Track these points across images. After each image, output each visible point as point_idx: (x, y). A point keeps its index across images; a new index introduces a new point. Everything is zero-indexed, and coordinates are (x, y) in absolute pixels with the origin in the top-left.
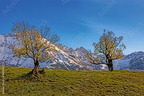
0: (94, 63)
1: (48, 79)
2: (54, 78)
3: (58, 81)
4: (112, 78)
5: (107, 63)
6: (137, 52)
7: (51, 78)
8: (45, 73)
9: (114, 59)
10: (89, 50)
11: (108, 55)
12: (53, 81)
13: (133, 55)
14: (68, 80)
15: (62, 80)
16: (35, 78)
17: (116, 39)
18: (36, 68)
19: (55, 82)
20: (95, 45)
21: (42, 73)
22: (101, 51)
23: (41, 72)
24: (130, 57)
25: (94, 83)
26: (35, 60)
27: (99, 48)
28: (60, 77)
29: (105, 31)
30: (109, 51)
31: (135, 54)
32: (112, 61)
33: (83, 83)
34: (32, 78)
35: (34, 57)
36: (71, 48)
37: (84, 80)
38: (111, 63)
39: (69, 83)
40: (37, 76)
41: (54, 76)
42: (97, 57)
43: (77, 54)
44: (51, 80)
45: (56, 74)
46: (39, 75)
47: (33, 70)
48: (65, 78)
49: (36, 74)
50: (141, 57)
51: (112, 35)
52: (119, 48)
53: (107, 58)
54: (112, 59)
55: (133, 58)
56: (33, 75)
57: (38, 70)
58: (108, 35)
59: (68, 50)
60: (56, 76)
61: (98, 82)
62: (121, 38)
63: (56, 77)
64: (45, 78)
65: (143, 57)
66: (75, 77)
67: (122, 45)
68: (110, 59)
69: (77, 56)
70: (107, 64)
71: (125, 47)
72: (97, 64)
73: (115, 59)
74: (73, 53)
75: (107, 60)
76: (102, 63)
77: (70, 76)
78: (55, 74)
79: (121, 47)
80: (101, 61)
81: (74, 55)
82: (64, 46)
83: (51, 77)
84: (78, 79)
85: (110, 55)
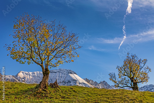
0: (118, 86)
1: (62, 94)
2: (70, 94)
3: (75, 97)
4: (151, 96)
5: (132, 86)
6: (149, 85)
7: (66, 94)
8: (57, 87)
9: (139, 82)
10: (113, 73)
11: (133, 78)
12: (68, 98)
13: (145, 87)
14: (89, 96)
15: (81, 96)
16: (43, 93)
17: (141, 61)
18: (46, 80)
19: (70, 98)
20: (119, 68)
21: (54, 87)
22: (125, 74)
23: (52, 86)
24: (143, 89)
25: (129, 101)
26: (43, 68)
27: (123, 71)
28: (79, 93)
29: (128, 54)
30: (134, 73)
31: (147, 87)
32: (137, 84)
33: (112, 100)
34: (38, 93)
35: (42, 64)
36: (96, 82)
37: (113, 97)
38: (136, 86)
39: (90, 100)
40: (45, 91)
41: (70, 91)
42: (121, 80)
43: (100, 86)
44: (65, 96)
45: (74, 89)
46: (49, 89)
47: (41, 83)
48: (85, 94)
49: (45, 87)
50: (152, 89)
51: (136, 58)
52: (144, 71)
53: (132, 81)
54: (137, 82)
55: (145, 89)
56: (41, 90)
57: (48, 82)
58: (132, 58)
59: (93, 84)
60: (74, 91)
61: (135, 99)
62: (145, 61)
63: (73, 93)
64: (57, 94)
65: (153, 89)
66: (99, 93)
67: (147, 67)
68: (134, 82)
69: (101, 88)
70: (132, 88)
71: (150, 70)
72: (122, 87)
73: (141, 82)
74: (97, 85)
75: (131, 83)
76: (126, 87)
77: (93, 92)
78: (72, 89)
79: (146, 70)
80: (126, 84)
81: (99, 87)
82: (91, 80)
83: (67, 92)
84: (104, 96)
85: (135, 79)
